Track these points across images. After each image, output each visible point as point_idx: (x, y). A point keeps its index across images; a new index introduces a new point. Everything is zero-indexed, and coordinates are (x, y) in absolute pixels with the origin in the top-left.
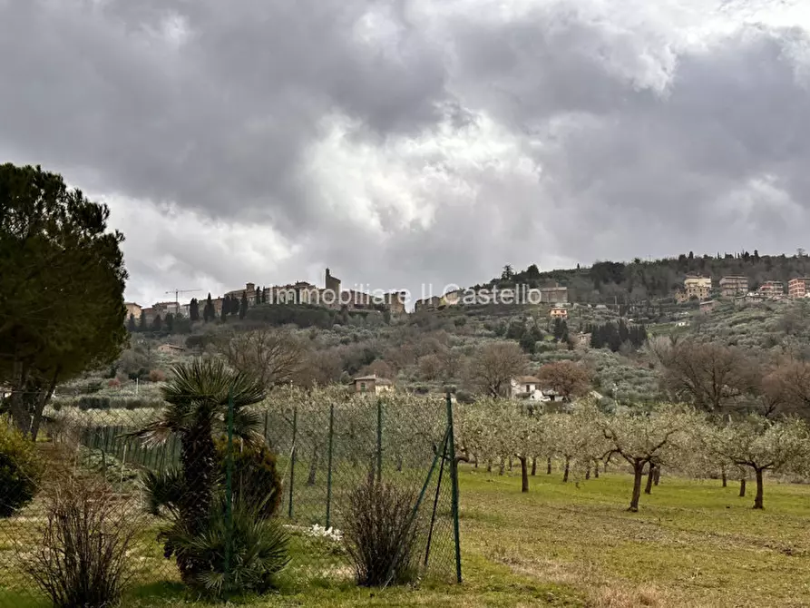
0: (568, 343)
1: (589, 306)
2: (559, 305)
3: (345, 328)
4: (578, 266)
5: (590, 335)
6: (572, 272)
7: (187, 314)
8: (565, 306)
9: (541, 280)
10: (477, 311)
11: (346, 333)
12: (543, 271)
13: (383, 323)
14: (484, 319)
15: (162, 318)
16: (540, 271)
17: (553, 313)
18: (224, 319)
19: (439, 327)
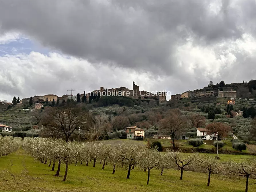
0: (231, 115)
1: (246, 99)
2: (232, 99)
3: (139, 107)
4: (243, 82)
5: (243, 112)
6: (240, 84)
7: (75, 100)
8: (235, 99)
9: (225, 87)
10: (196, 100)
11: (139, 109)
12: (227, 84)
13: (156, 105)
14: (198, 104)
15: (66, 101)
16: (225, 84)
17: (228, 102)
18: (90, 102)
19: (178, 107)
